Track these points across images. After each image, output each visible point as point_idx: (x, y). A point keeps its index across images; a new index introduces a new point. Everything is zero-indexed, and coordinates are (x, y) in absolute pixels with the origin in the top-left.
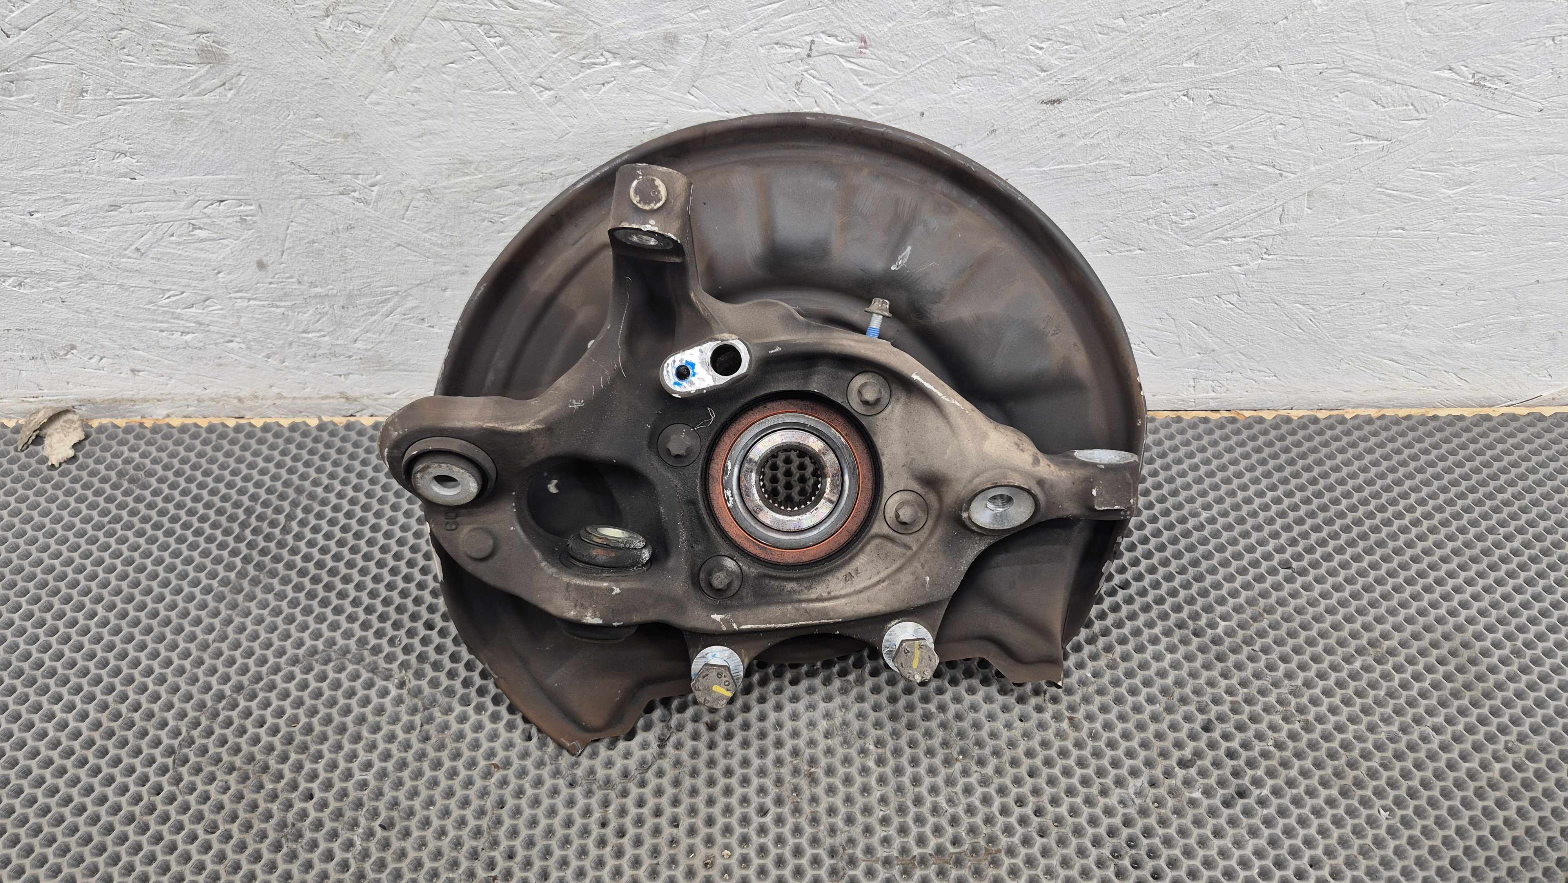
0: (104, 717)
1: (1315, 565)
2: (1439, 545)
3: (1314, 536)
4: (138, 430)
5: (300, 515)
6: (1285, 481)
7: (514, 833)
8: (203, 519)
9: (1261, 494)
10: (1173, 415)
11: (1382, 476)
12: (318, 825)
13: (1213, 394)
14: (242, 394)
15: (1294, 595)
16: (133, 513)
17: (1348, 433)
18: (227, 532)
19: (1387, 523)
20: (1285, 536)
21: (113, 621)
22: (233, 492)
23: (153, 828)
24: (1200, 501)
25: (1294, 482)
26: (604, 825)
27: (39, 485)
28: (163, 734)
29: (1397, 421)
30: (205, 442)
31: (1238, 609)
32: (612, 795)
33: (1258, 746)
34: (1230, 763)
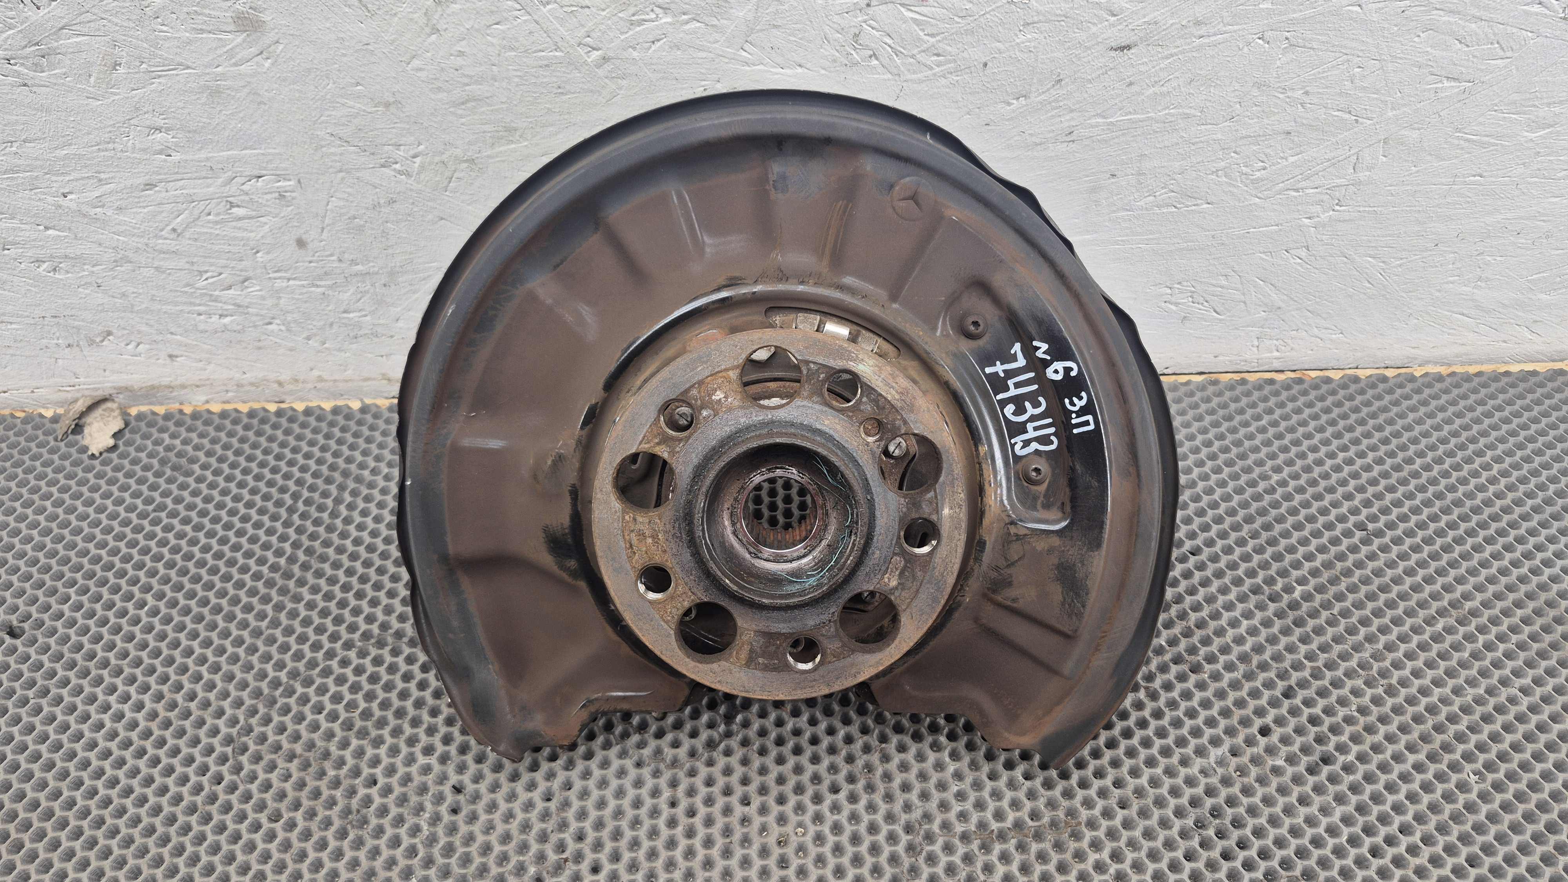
0: (160, 707)
1: (1391, 526)
2: (1518, 503)
3: (1389, 497)
4: (178, 416)
5: (348, 498)
6: (1356, 442)
7: (582, 815)
8: (249, 505)
9: (1332, 455)
10: (1237, 377)
11: (1455, 434)
12: (383, 811)
13: (1276, 354)
14: (282, 378)
15: (1372, 557)
16: (178, 500)
17: (1418, 391)
18: (275, 518)
19: (1464, 481)
20: (1359, 497)
21: (164, 610)
22: (278, 477)
23: (217, 818)
24: (1270, 463)
25: (1365, 442)
26: (673, 804)
27: (81, 474)
28: (221, 723)
29: (1468, 378)
30: (247, 428)
31: (1315, 573)
32: (681, 774)
33: (1342, 712)
34: (1313, 730)
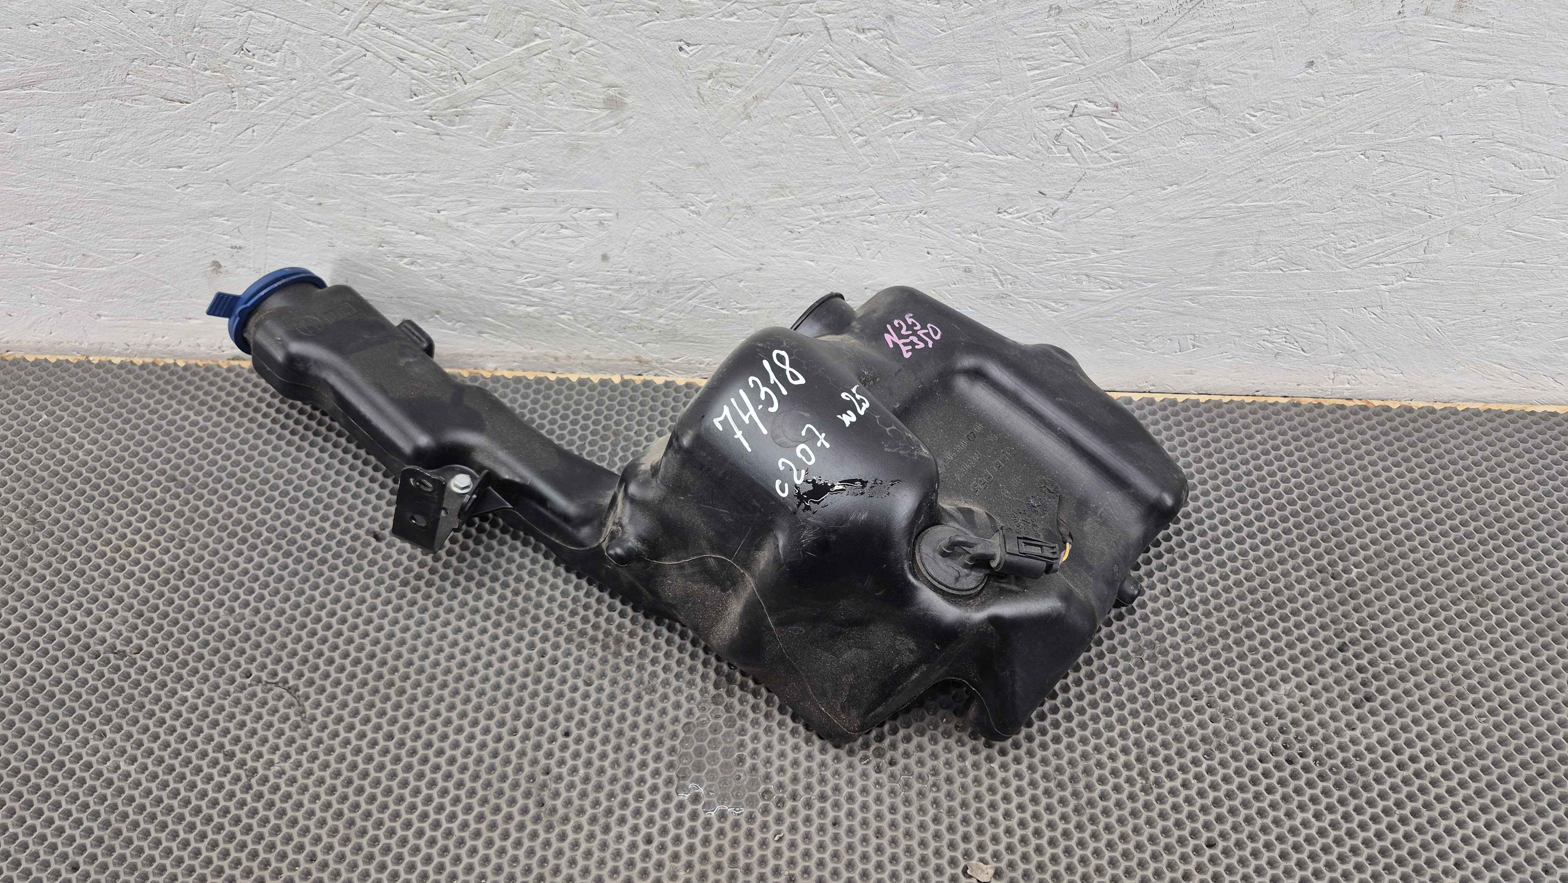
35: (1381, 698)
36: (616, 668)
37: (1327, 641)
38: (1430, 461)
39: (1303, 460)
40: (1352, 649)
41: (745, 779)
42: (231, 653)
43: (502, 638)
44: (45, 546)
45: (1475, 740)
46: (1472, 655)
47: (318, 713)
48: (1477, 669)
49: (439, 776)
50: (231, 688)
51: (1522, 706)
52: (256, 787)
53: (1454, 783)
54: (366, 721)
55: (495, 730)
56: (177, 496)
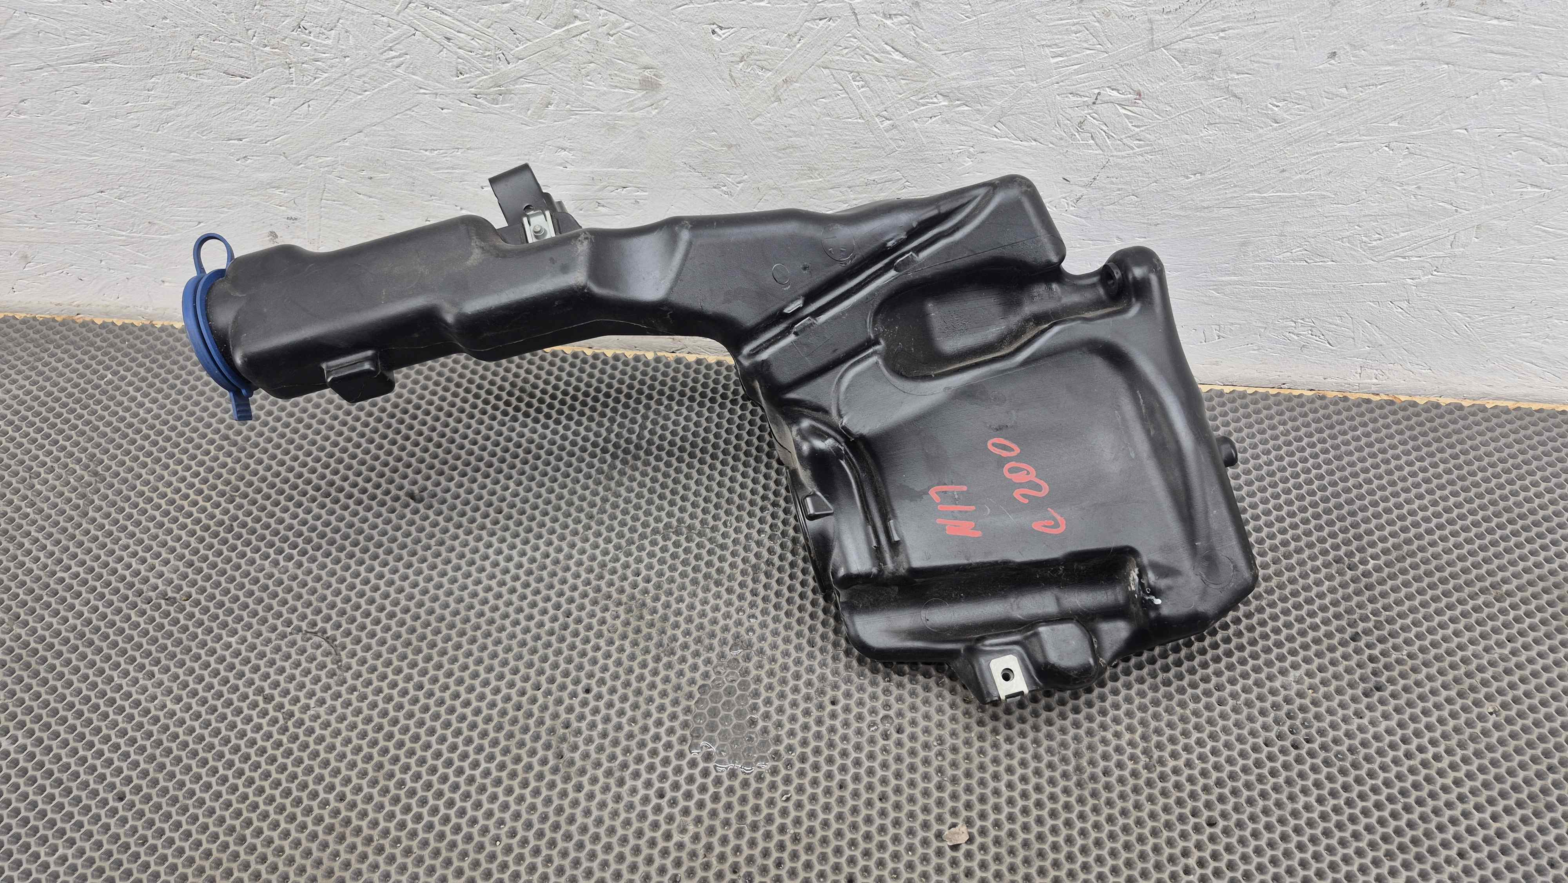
35: (1391, 688)
36: (638, 631)
37: (1340, 630)
38: (1455, 457)
39: (1326, 451)
40: (1365, 639)
41: (757, 740)
42: (274, 602)
43: (530, 598)
44: (106, 497)
45: (1486, 733)
46: (1487, 650)
47: (354, 662)
48: (1492, 664)
49: (464, 726)
50: (273, 636)
51: (1536, 701)
52: (292, 730)
53: (1461, 774)
54: (398, 671)
55: (519, 684)
56: (229, 454)
